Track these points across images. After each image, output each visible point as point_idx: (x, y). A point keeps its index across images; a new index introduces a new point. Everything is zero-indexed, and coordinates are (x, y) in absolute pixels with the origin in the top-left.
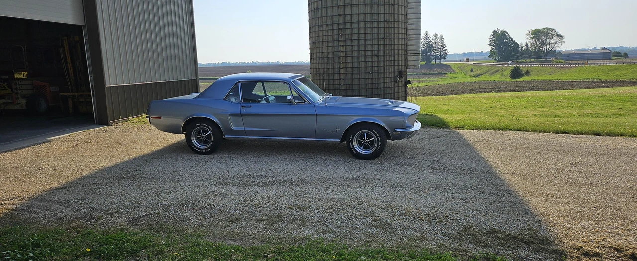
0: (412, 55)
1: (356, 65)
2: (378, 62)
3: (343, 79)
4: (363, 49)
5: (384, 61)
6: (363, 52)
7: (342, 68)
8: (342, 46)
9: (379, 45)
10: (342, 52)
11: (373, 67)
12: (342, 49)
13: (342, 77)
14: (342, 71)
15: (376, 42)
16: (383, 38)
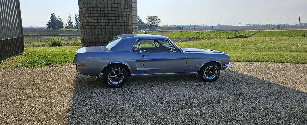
0: (134, 25)
1: (111, 30)
2: (122, 28)
3: (104, 37)
4: (114, 22)
5: (125, 28)
6: (114, 23)
7: (103, 31)
8: (103, 19)
9: (122, 20)
10: (103, 23)
11: (119, 31)
12: (103, 21)
13: (104, 36)
14: (103, 33)
15: (120, 18)
16: (124, 17)
